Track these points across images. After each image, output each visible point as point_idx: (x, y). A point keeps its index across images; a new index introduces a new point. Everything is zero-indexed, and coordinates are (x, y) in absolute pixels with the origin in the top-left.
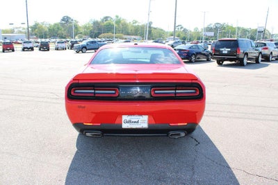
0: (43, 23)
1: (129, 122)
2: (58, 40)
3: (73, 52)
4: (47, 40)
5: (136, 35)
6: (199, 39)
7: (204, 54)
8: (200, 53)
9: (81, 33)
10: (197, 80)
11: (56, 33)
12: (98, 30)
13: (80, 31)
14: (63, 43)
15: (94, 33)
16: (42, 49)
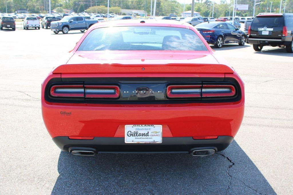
1: (135, 134)
2: (28, 15)
3: (50, 32)
4: (12, 15)
5: (139, 9)
6: (226, 14)
7: (235, 36)
8: (229, 35)
9: (61, 6)
10: (232, 73)
11: (24, 5)
12: (85, 2)
13: (59, 3)
14: (35, 19)
15: (79, 5)
16: (4, 28)
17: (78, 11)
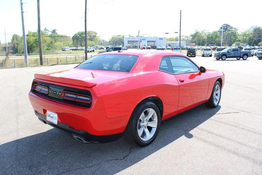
0: (203, 32)
2: (205, 47)
4: (196, 47)
9: (239, 41)
10: (89, 87)
11: (214, 40)
12: (258, 38)
13: (238, 39)
14: (209, 50)
15: (253, 40)
16: (189, 55)
17: (252, 44)
